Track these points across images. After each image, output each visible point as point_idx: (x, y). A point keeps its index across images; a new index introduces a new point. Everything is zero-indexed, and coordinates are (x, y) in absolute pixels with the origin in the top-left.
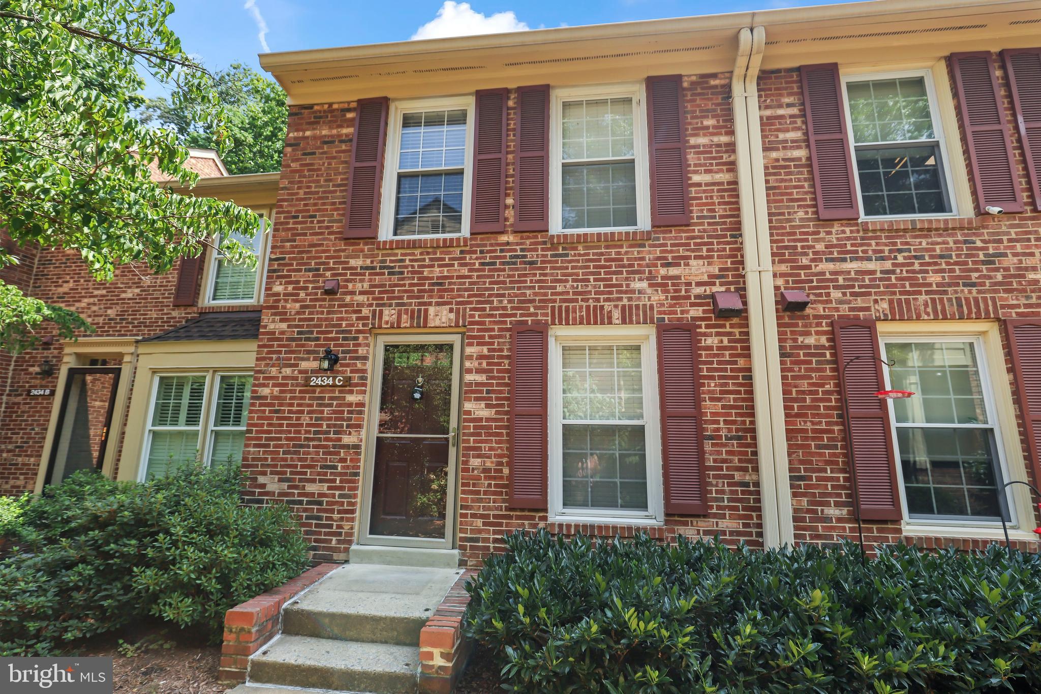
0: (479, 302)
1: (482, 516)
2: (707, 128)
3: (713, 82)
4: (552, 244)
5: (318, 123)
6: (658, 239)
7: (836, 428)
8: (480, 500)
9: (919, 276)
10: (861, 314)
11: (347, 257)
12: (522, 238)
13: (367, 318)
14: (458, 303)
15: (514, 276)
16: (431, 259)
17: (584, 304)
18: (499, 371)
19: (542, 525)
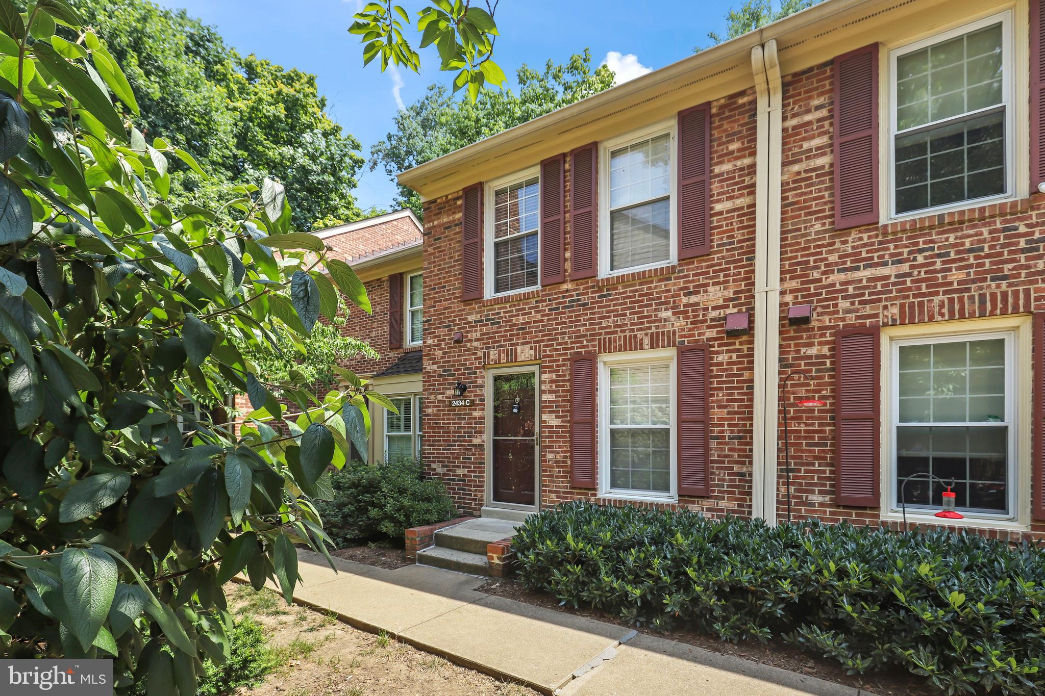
0: (549, 340)
1: (556, 492)
2: (732, 152)
3: (741, 101)
4: (599, 287)
5: (440, 213)
6: (682, 271)
7: (828, 429)
8: (553, 482)
9: (939, 275)
10: (868, 321)
11: (466, 315)
12: (577, 285)
13: (480, 358)
14: (536, 342)
15: (571, 317)
16: (517, 310)
17: (622, 335)
18: (563, 391)
19: (593, 499)
